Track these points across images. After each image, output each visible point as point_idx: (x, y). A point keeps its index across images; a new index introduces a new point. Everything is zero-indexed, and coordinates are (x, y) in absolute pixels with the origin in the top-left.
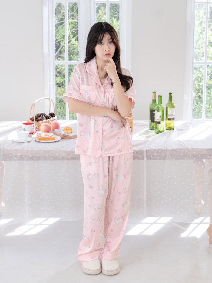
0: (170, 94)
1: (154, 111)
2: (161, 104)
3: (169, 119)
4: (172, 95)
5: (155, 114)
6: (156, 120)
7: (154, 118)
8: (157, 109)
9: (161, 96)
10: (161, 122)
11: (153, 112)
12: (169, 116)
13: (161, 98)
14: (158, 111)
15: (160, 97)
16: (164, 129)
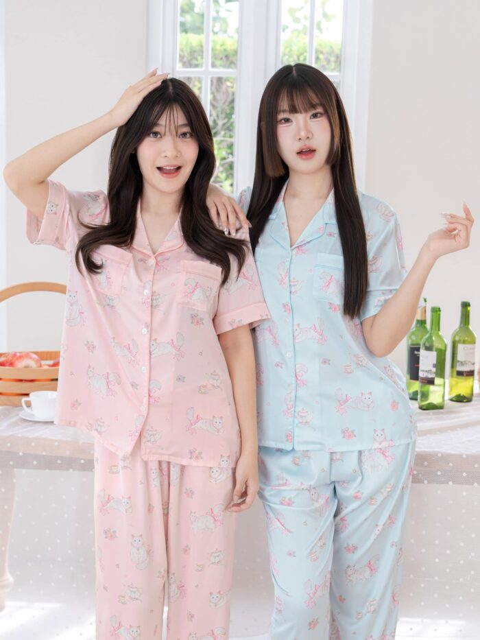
0: (465, 305)
1: (418, 349)
2: (439, 330)
3: (460, 374)
4: (469, 308)
5: (421, 358)
6: (421, 374)
7: (418, 368)
8: (427, 345)
9: (440, 311)
10: (438, 381)
11: (416, 352)
12: (458, 364)
13: (439, 315)
14: (429, 349)
15: (436, 311)
16: (444, 400)
